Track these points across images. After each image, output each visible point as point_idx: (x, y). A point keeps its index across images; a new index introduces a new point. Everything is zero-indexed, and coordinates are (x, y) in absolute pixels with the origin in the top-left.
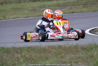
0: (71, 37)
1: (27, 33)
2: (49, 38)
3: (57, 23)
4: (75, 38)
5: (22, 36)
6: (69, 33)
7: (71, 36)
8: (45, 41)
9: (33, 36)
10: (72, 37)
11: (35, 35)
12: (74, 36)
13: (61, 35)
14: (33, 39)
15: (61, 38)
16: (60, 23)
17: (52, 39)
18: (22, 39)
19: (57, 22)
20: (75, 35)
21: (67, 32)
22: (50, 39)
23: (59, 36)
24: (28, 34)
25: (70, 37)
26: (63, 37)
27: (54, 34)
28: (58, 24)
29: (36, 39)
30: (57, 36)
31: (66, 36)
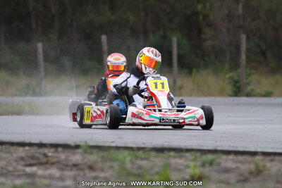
0: (184, 122)
1: (85, 106)
2: (127, 121)
3: (156, 84)
4: (196, 123)
5: (74, 115)
6: (182, 111)
7: (184, 119)
8: (120, 127)
9: (95, 114)
10: (187, 121)
11: (99, 113)
12: (193, 118)
13: (158, 115)
14: (95, 123)
15: (157, 121)
16: (163, 84)
17: (134, 124)
18: (75, 120)
19: (155, 81)
20: (198, 116)
21: (178, 107)
22: (131, 122)
23: (153, 117)
24: (87, 108)
25: (181, 121)
26: (163, 119)
27: (141, 111)
28: (156, 87)
29: (101, 123)
30: (146, 117)
31: (172, 117)
